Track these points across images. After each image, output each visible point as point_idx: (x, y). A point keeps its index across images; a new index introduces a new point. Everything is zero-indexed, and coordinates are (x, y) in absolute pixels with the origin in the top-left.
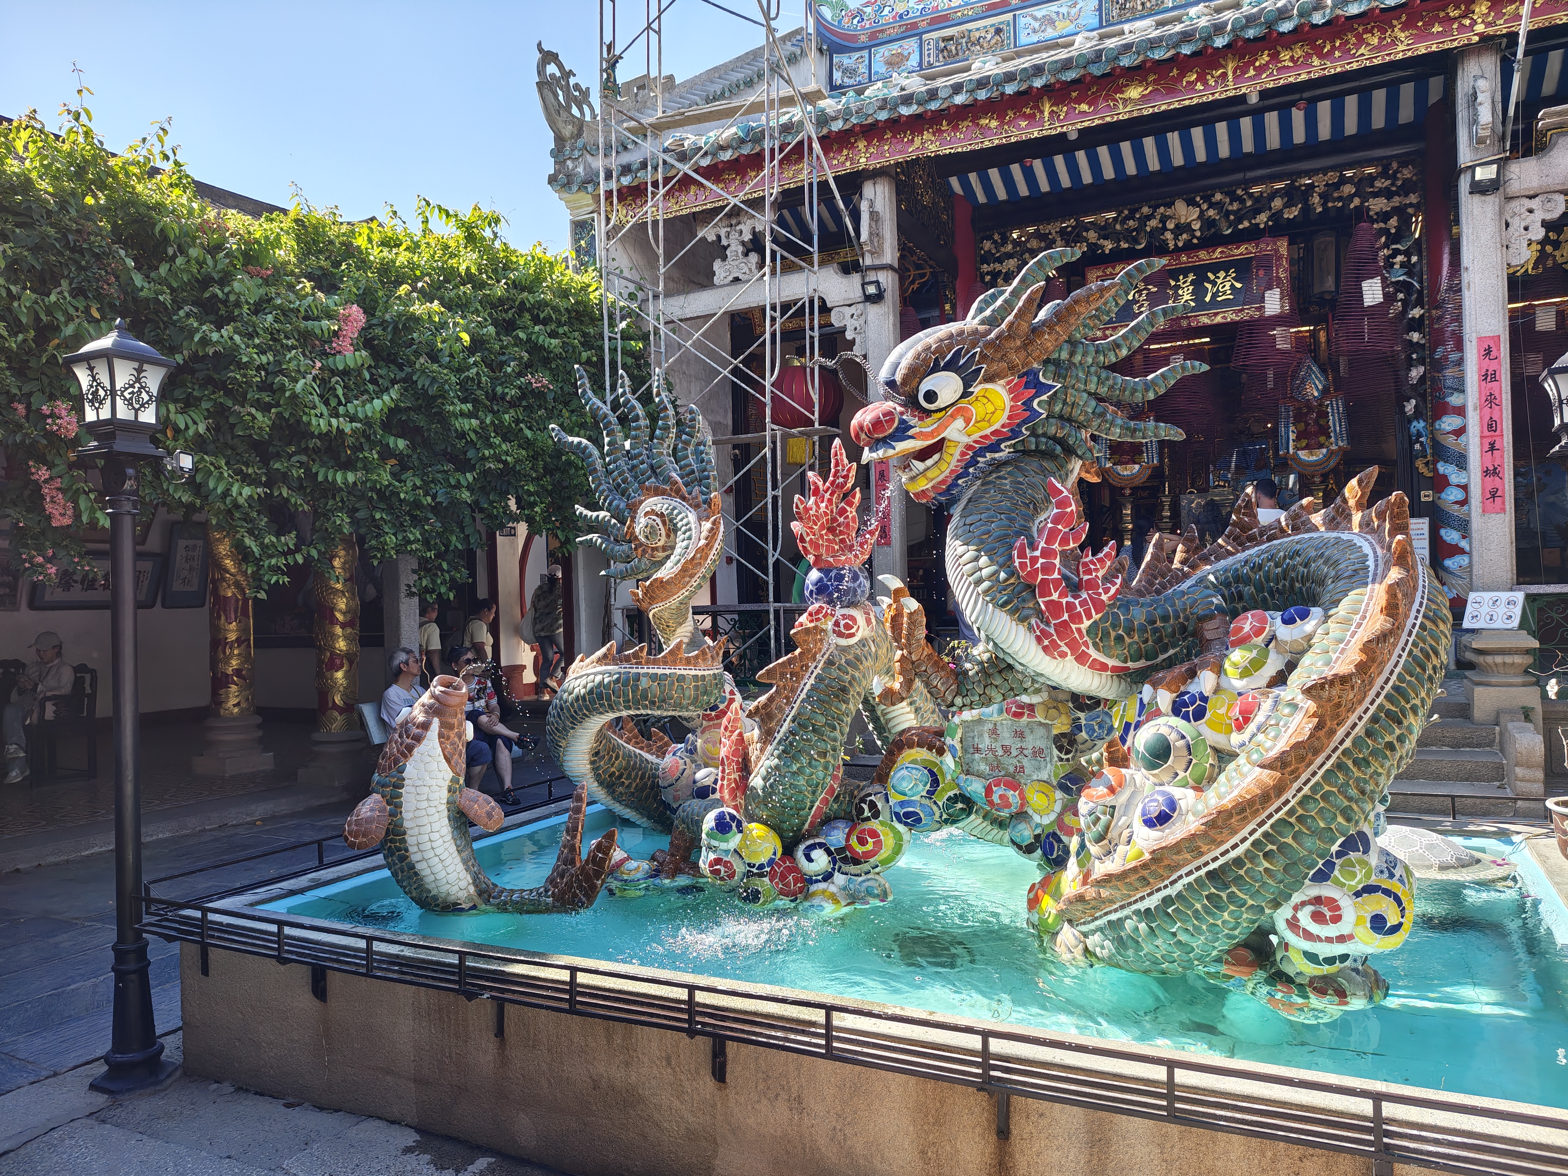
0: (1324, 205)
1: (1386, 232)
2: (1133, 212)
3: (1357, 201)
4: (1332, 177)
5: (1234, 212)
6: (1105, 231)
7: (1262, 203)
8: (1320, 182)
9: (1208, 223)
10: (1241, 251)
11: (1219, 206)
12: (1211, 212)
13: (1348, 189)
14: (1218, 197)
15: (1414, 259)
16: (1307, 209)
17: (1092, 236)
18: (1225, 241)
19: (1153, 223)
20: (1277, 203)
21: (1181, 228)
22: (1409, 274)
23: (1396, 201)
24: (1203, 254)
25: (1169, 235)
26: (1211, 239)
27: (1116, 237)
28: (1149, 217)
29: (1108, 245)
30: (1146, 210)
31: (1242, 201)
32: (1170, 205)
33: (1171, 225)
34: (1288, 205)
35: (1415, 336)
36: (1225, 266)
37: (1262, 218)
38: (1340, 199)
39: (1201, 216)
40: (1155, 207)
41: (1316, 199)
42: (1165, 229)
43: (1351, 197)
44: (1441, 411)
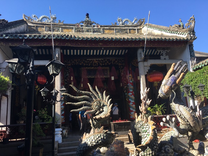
1: (121, 68)
9: (98, 63)
10: (103, 68)
11: (100, 61)
16: (111, 64)
18: (101, 66)
20: (108, 62)
23: (122, 64)
25: (93, 64)
29: (85, 64)
31: (103, 61)
32: (94, 60)
37: (106, 64)
38: (115, 63)
44: (129, 92)
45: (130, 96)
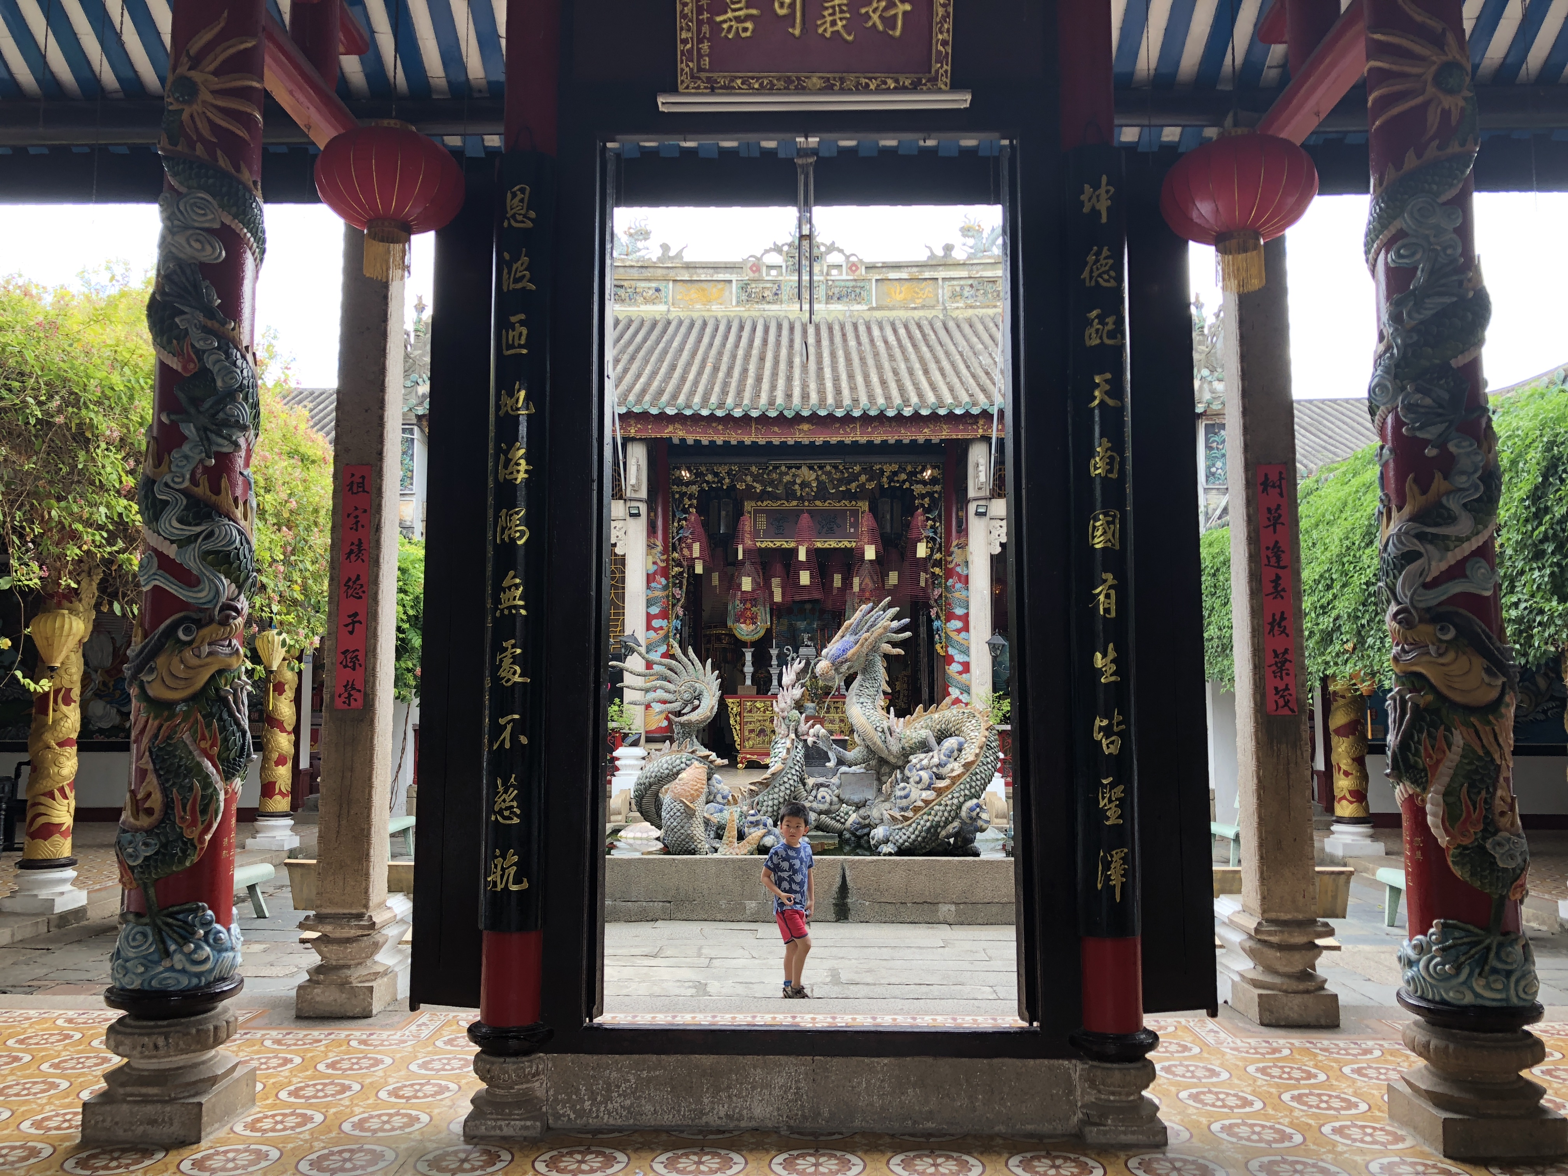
0: (889, 483)
1: (923, 505)
2: (776, 468)
3: (907, 485)
4: (895, 467)
5: (838, 480)
6: (758, 478)
7: (855, 477)
8: (888, 469)
10: (841, 504)
11: (828, 474)
12: (824, 477)
13: (903, 476)
14: (828, 468)
15: (938, 524)
17: (749, 479)
18: (832, 497)
20: (863, 478)
21: (804, 485)
22: (935, 533)
23: (929, 488)
24: (818, 503)
25: (797, 487)
27: (762, 481)
28: (787, 474)
30: (783, 468)
31: (842, 472)
32: (799, 468)
33: (798, 481)
34: (868, 480)
35: (937, 570)
37: (854, 486)
38: (898, 481)
39: (817, 479)
40: (790, 468)
41: (885, 479)
42: (794, 483)
43: (904, 482)
44: (950, 616)
45: (953, 635)
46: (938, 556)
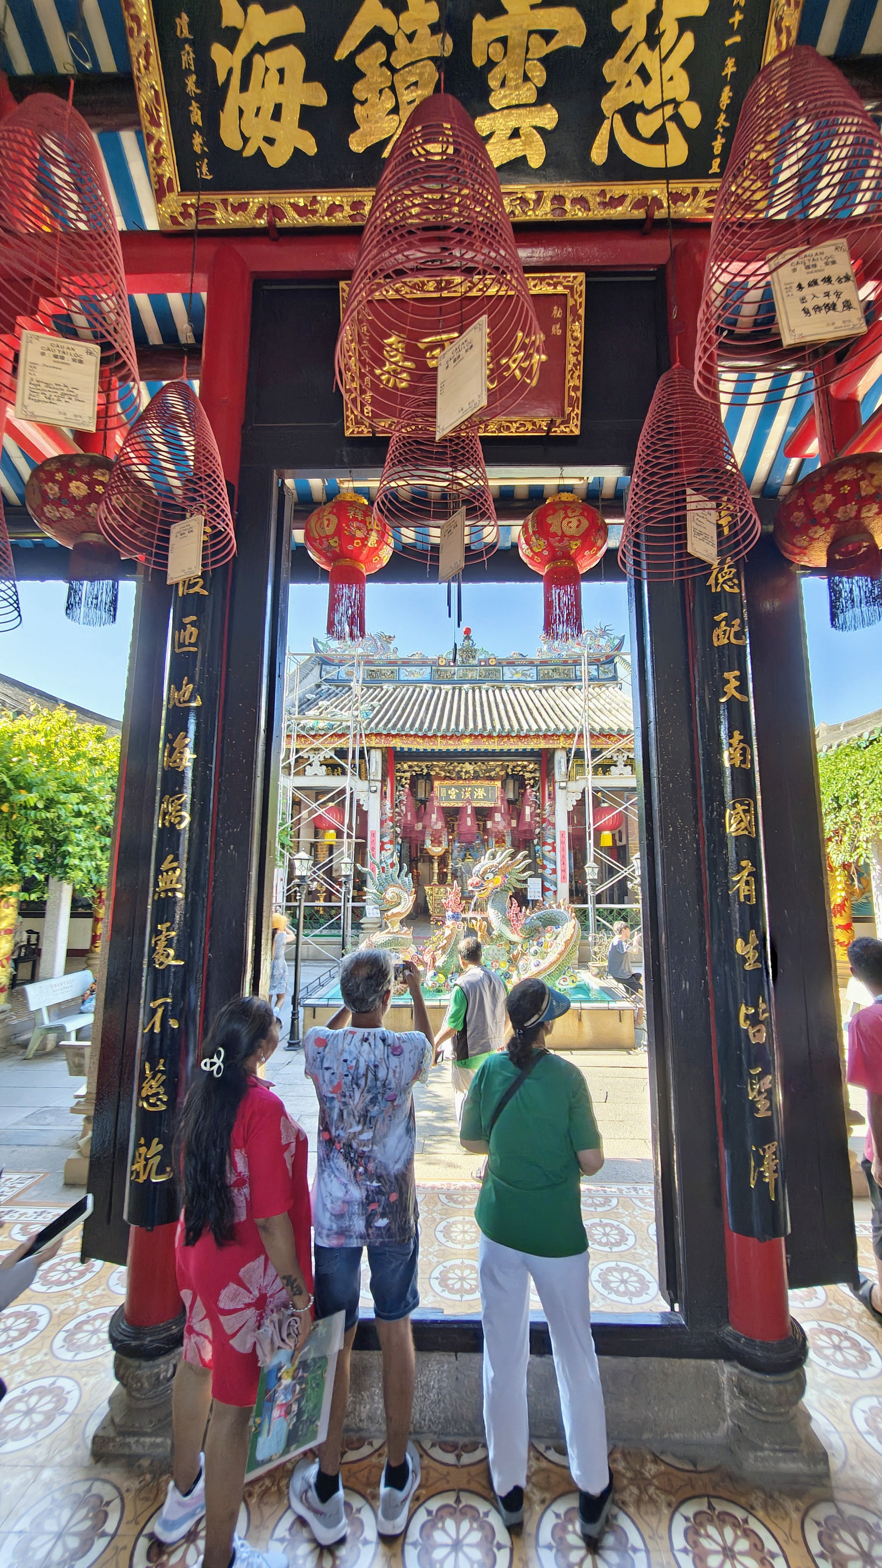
0: (512, 772)
1: (530, 784)
2: (451, 763)
3: (521, 773)
4: (514, 764)
6: (442, 769)
8: (511, 764)
9: (475, 772)
10: (486, 783)
12: (477, 768)
13: (519, 769)
15: (539, 794)
16: (507, 773)
17: (437, 769)
18: (481, 779)
19: (458, 769)
20: (498, 769)
21: (467, 772)
22: (536, 799)
23: (533, 774)
24: (474, 782)
25: (463, 774)
26: (476, 777)
27: (444, 771)
28: (457, 766)
29: (443, 774)
30: (456, 763)
31: (487, 766)
32: (464, 763)
33: (464, 770)
34: (501, 770)
35: (537, 819)
36: (481, 787)
37: (493, 774)
38: (516, 771)
39: (473, 769)
40: (459, 763)
41: (509, 771)
42: (461, 771)
43: (520, 771)
44: (544, 844)
45: (547, 854)
46: (538, 811)
